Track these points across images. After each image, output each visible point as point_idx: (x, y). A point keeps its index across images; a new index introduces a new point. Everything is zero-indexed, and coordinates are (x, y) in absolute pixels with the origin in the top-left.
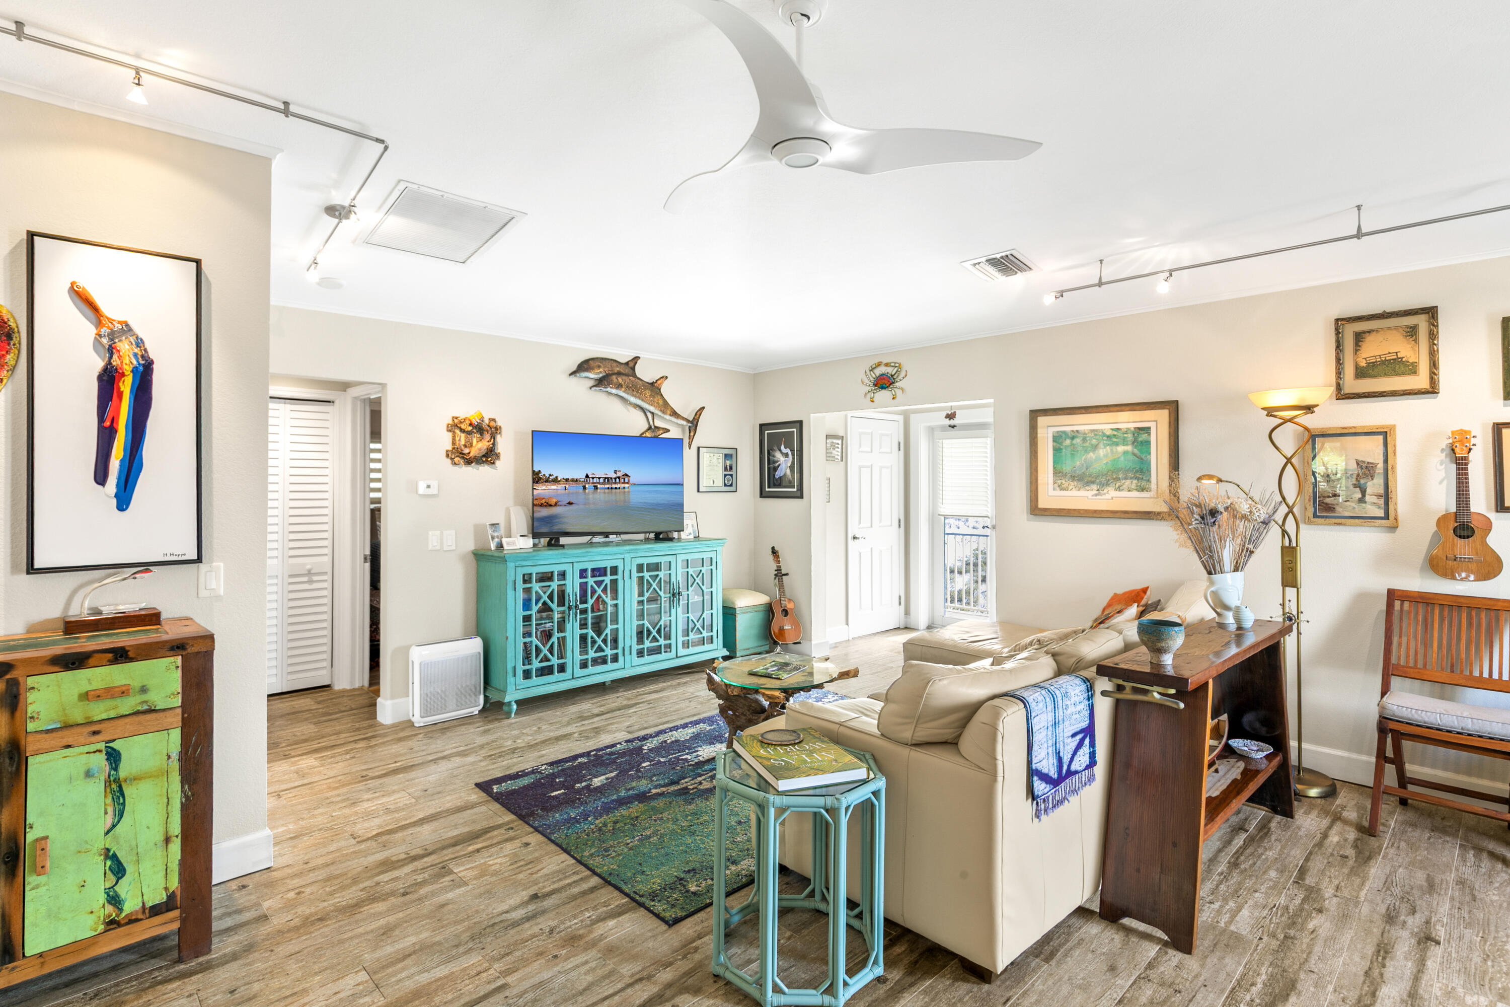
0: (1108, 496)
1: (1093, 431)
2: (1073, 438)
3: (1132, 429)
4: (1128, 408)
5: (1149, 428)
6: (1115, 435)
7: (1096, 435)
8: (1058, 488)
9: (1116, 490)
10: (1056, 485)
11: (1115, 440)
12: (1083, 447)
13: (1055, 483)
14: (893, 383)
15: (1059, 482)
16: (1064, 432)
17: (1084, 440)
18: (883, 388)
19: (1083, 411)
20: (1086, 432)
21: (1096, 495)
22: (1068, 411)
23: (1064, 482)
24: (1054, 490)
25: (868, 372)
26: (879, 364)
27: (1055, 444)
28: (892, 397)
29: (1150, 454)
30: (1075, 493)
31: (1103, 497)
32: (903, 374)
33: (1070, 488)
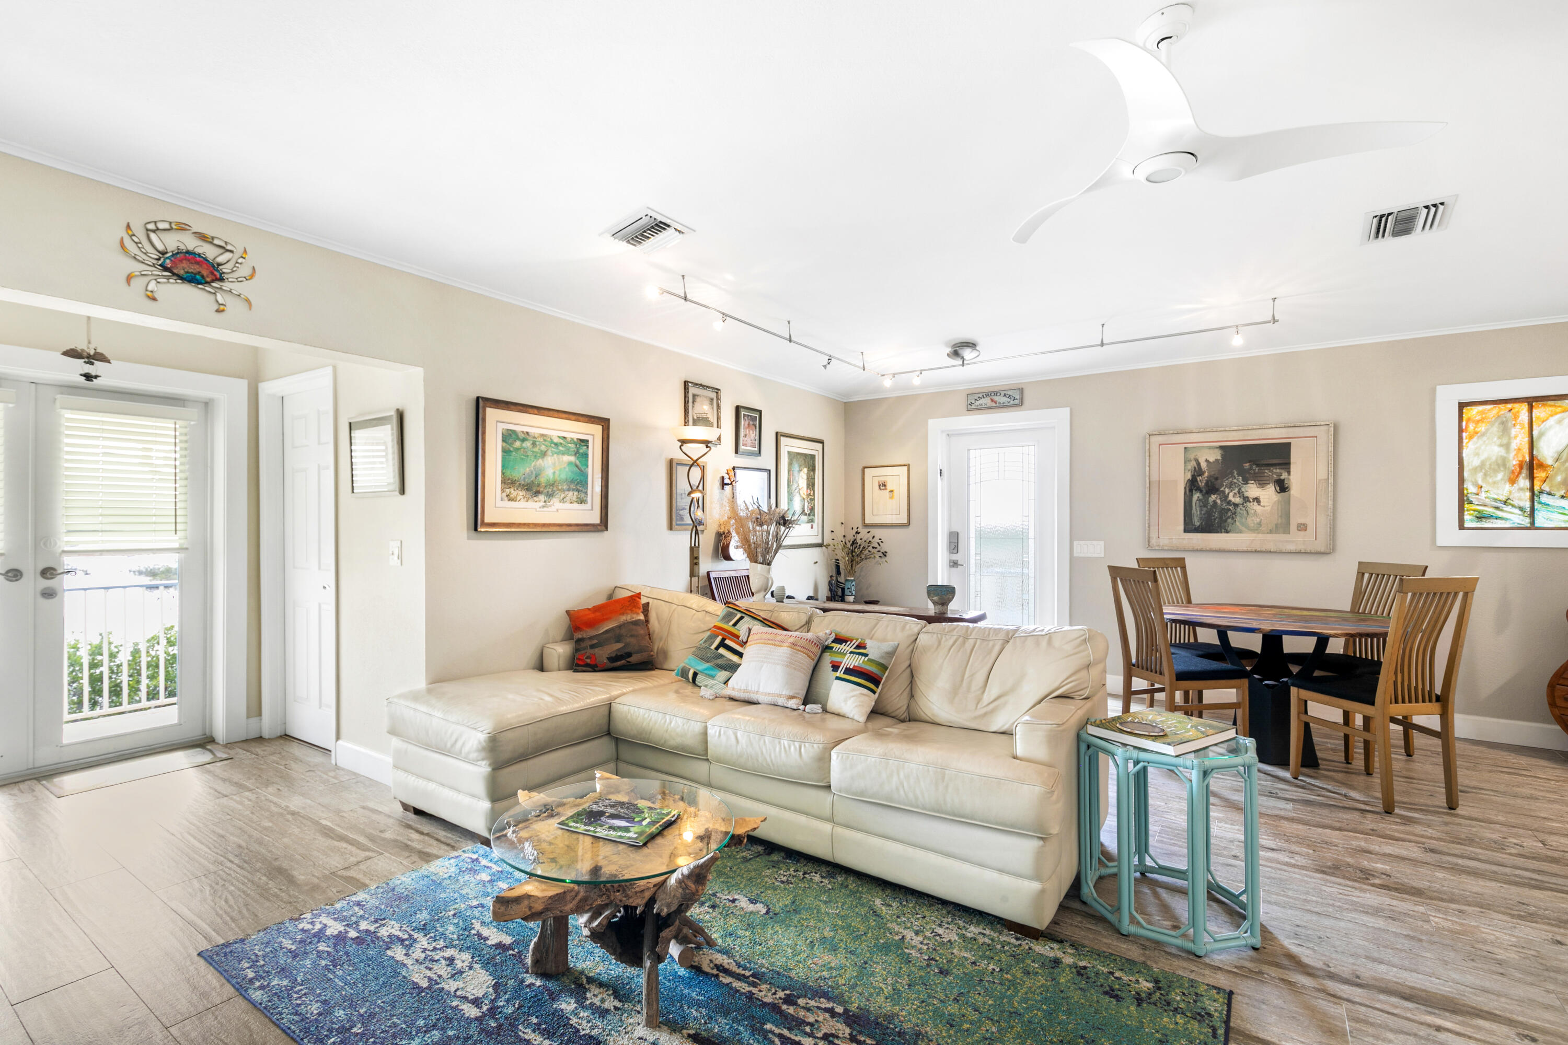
0: (553, 508)
1: (542, 435)
2: (523, 440)
3: (575, 440)
4: (573, 417)
5: (587, 441)
6: (561, 444)
7: (545, 440)
8: (506, 498)
9: (560, 501)
10: (504, 494)
11: (561, 448)
12: (533, 452)
13: (503, 491)
14: (221, 279)
15: (508, 491)
16: (514, 432)
17: (534, 444)
18: (192, 279)
19: (536, 411)
20: (536, 436)
21: (543, 507)
22: (521, 408)
23: (513, 491)
24: (502, 500)
26: (182, 228)
27: (504, 444)
28: (216, 307)
29: (587, 467)
30: (522, 504)
31: (549, 509)
32: (244, 271)
33: (518, 499)
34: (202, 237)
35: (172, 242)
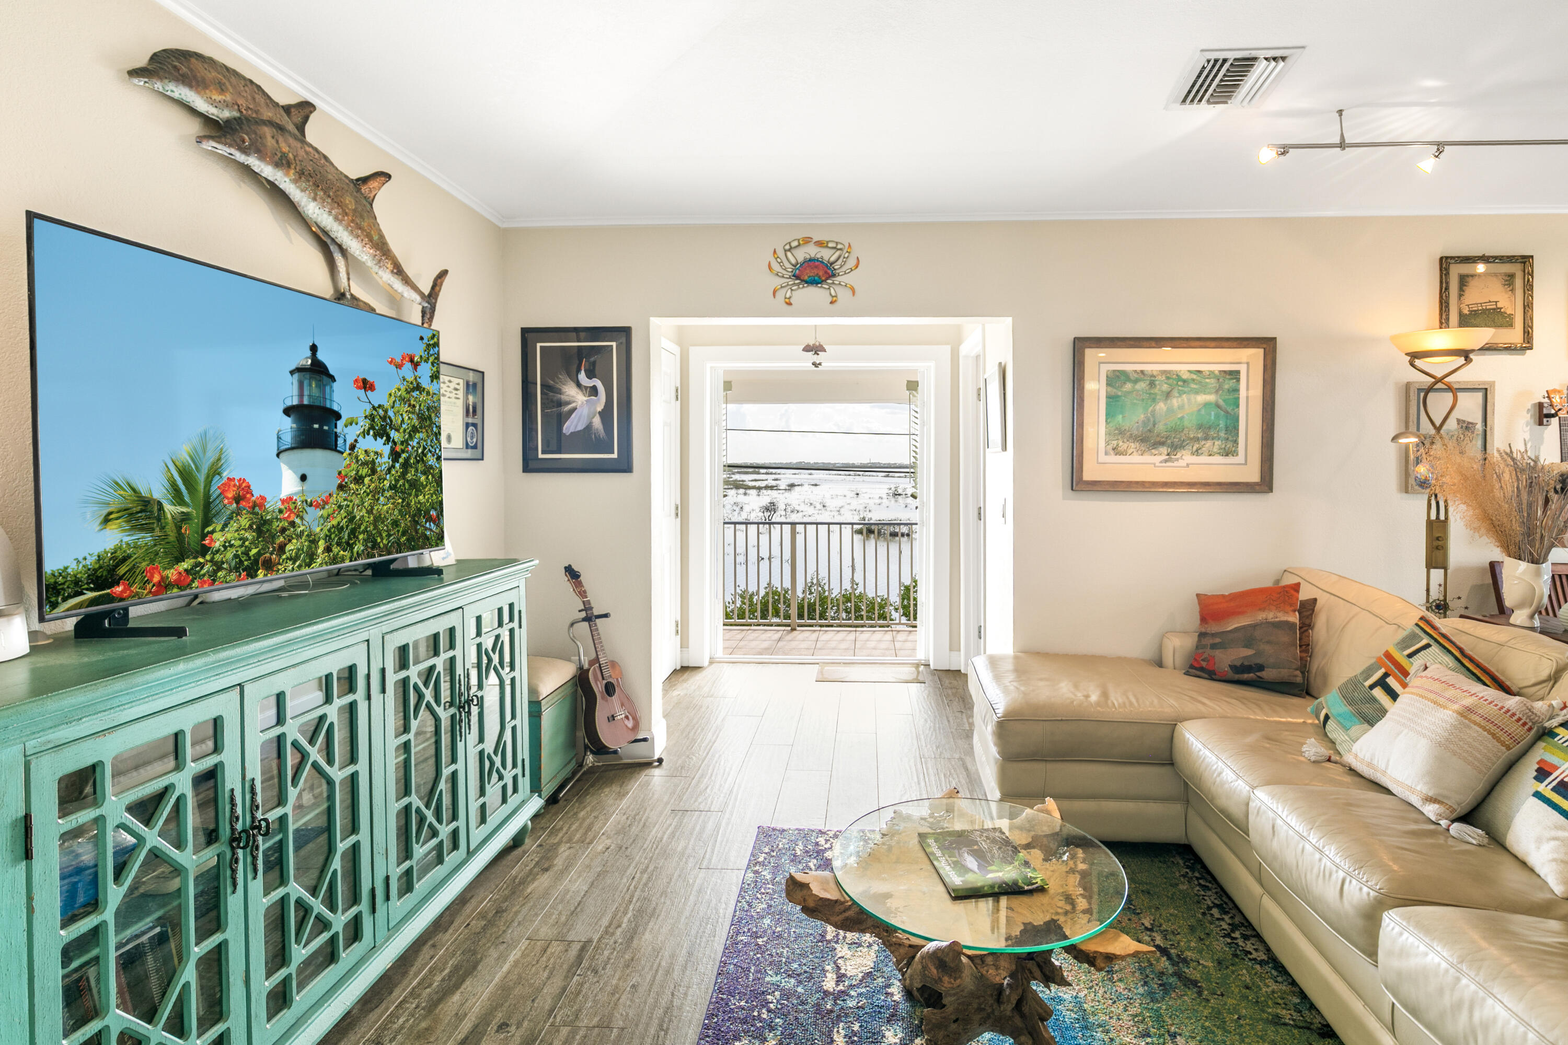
0: (1182, 463)
1: (1164, 372)
2: (1136, 381)
3: (1217, 372)
4: (1213, 344)
5: (1238, 372)
6: (1193, 380)
7: (1168, 378)
8: (1112, 452)
9: (1193, 454)
10: (1110, 447)
11: (1193, 386)
12: (1150, 394)
13: (1107, 443)
14: (834, 275)
15: (1115, 442)
16: (1123, 373)
17: (1152, 384)
18: (813, 282)
19: (1153, 344)
20: (1155, 373)
21: (1166, 461)
22: (1132, 343)
23: (1121, 444)
24: (1106, 454)
25: (781, 253)
26: (807, 240)
27: (1110, 389)
28: (830, 299)
29: (1238, 406)
30: (1136, 458)
31: (1176, 464)
32: (851, 263)
33: (1130, 452)
34: (820, 244)
35: (801, 255)
